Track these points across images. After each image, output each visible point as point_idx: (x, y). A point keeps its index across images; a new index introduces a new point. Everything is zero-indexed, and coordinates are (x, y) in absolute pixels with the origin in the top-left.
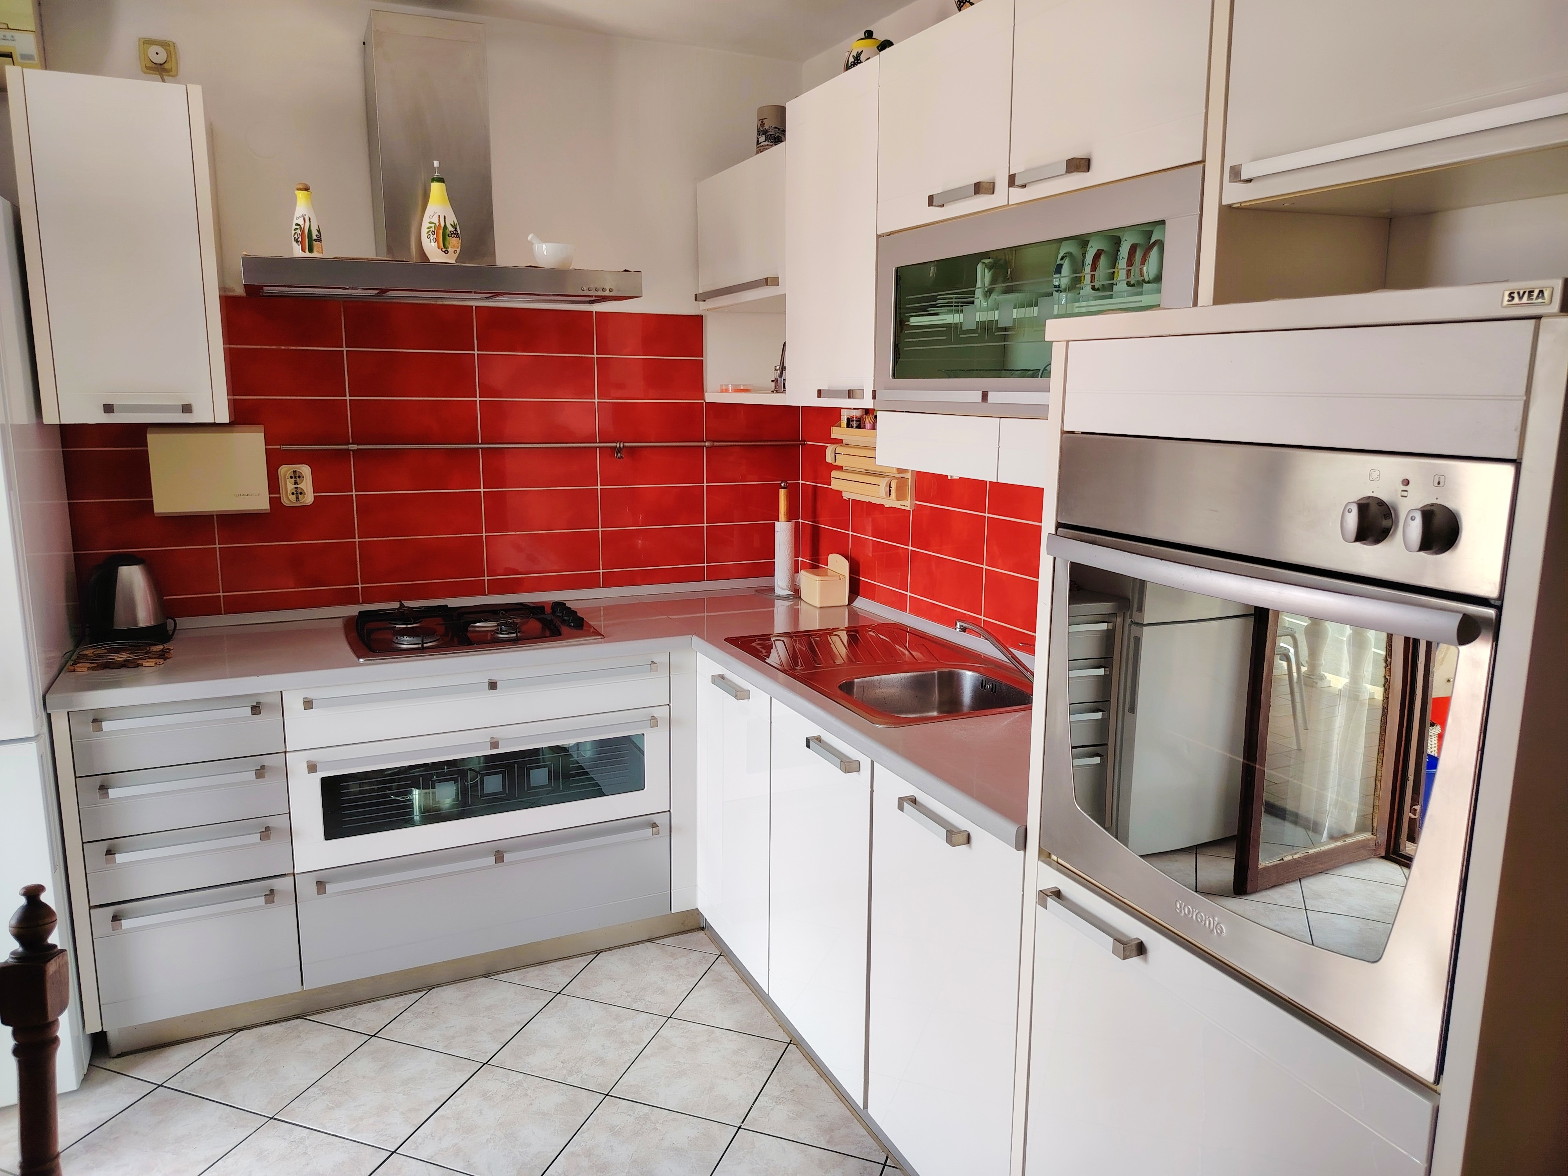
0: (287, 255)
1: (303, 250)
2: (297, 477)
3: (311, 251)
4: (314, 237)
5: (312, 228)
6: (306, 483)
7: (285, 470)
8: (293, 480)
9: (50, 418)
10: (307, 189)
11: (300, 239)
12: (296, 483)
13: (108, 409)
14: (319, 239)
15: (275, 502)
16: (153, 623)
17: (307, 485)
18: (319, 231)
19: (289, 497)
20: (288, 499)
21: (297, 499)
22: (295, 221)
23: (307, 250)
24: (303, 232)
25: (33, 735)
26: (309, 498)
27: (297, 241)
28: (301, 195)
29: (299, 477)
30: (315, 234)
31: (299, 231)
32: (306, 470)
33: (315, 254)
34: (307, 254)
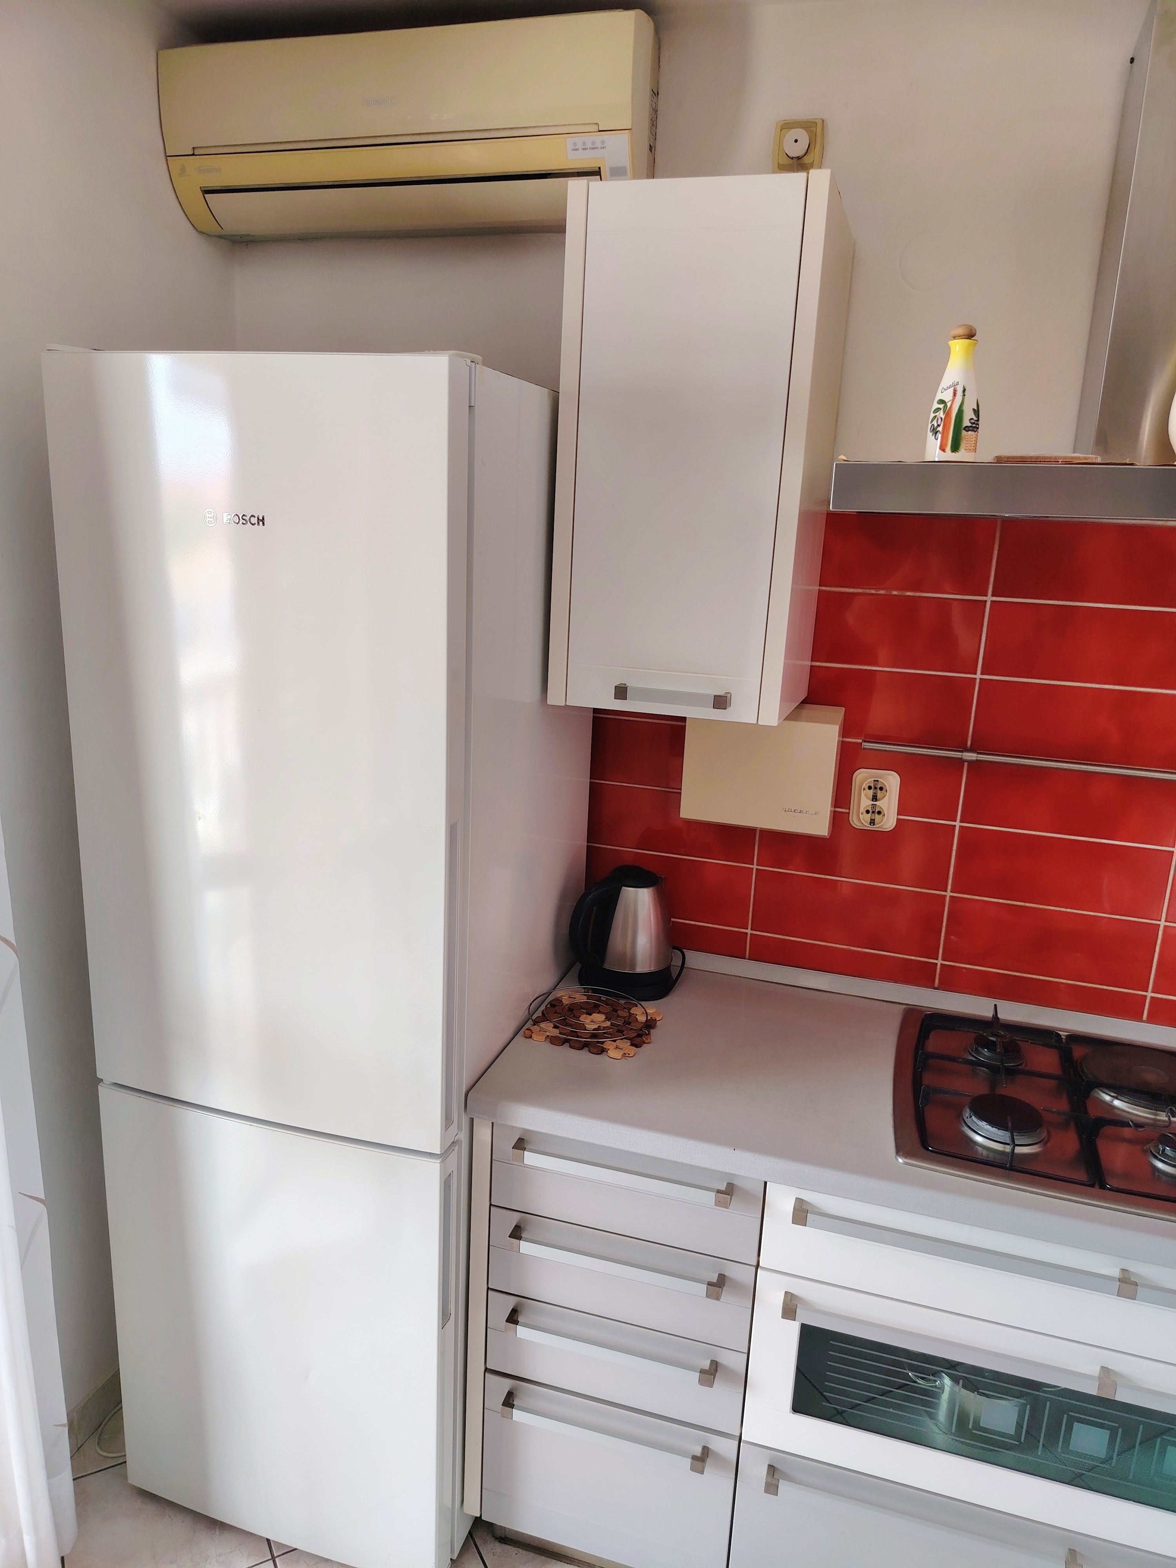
0: (910, 458)
1: (942, 448)
2: (877, 790)
3: (955, 448)
4: (966, 423)
5: (965, 408)
6: (889, 801)
7: (862, 777)
8: (871, 792)
9: (555, 698)
10: (970, 335)
11: (940, 429)
12: (875, 798)
13: (621, 692)
14: (974, 427)
15: (839, 820)
16: (653, 969)
17: (890, 804)
18: (977, 412)
19: (861, 817)
20: (859, 819)
21: (872, 822)
22: (940, 396)
23: (948, 448)
24: (948, 414)
25: (439, 1153)
26: (889, 822)
27: (935, 432)
28: (958, 347)
29: (881, 789)
30: (968, 415)
31: (941, 414)
32: (892, 781)
33: (962, 455)
34: (949, 456)
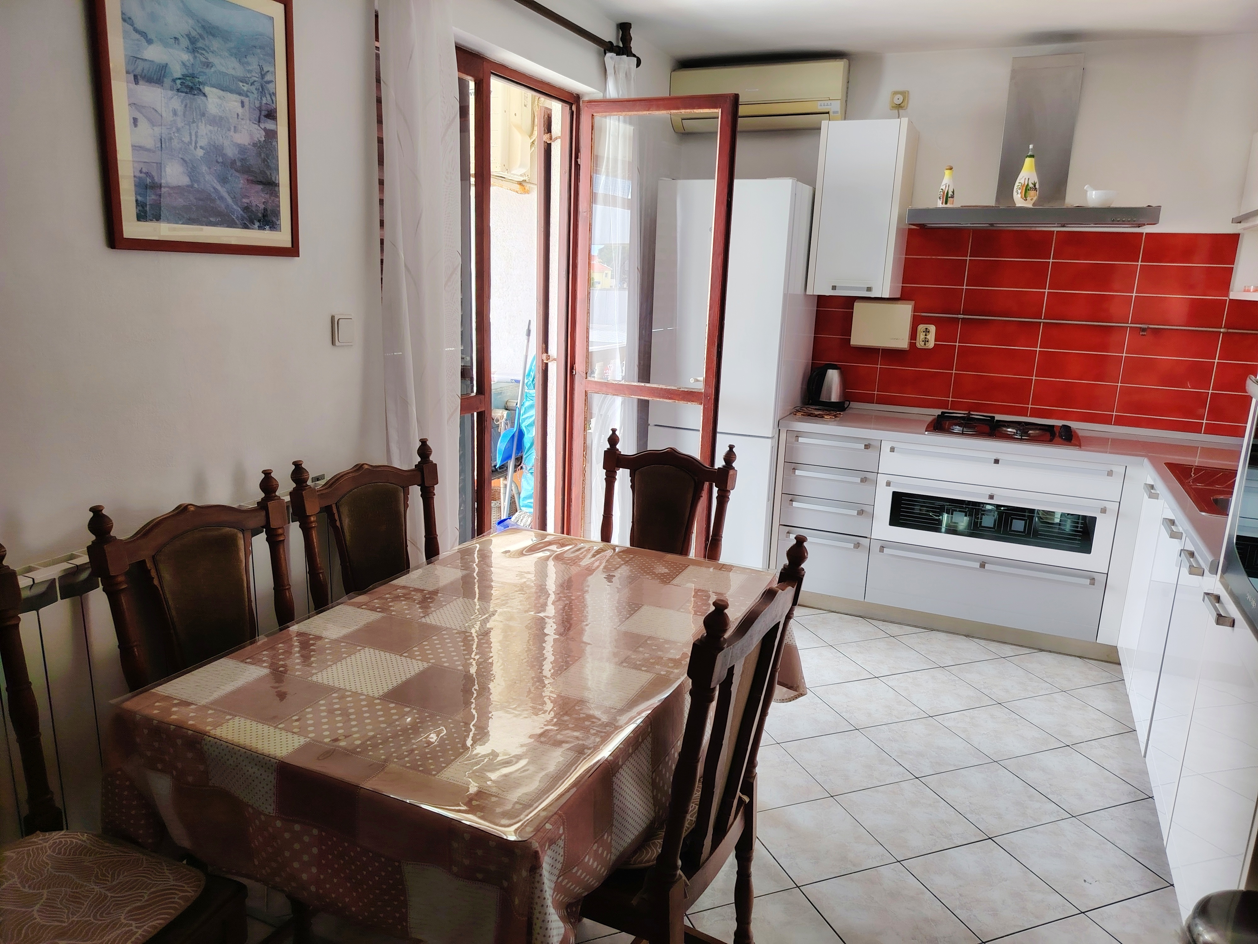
0: (931, 206)
1: (942, 204)
2: (927, 331)
3: (946, 203)
4: (949, 196)
5: (949, 191)
6: (931, 337)
7: (921, 327)
8: (924, 333)
9: (809, 292)
10: (951, 169)
11: (941, 198)
12: (926, 335)
13: (834, 288)
14: (952, 197)
15: (912, 345)
16: (838, 401)
17: (932, 337)
18: (953, 192)
19: (920, 343)
20: (920, 344)
21: (925, 344)
22: (941, 188)
23: (944, 203)
24: (944, 193)
25: (771, 436)
26: (931, 344)
27: (940, 198)
28: (947, 172)
29: (928, 332)
30: (950, 193)
31: (942, 193)
32: (932, 328)
33: (948, 205)
34: (944, 206)
